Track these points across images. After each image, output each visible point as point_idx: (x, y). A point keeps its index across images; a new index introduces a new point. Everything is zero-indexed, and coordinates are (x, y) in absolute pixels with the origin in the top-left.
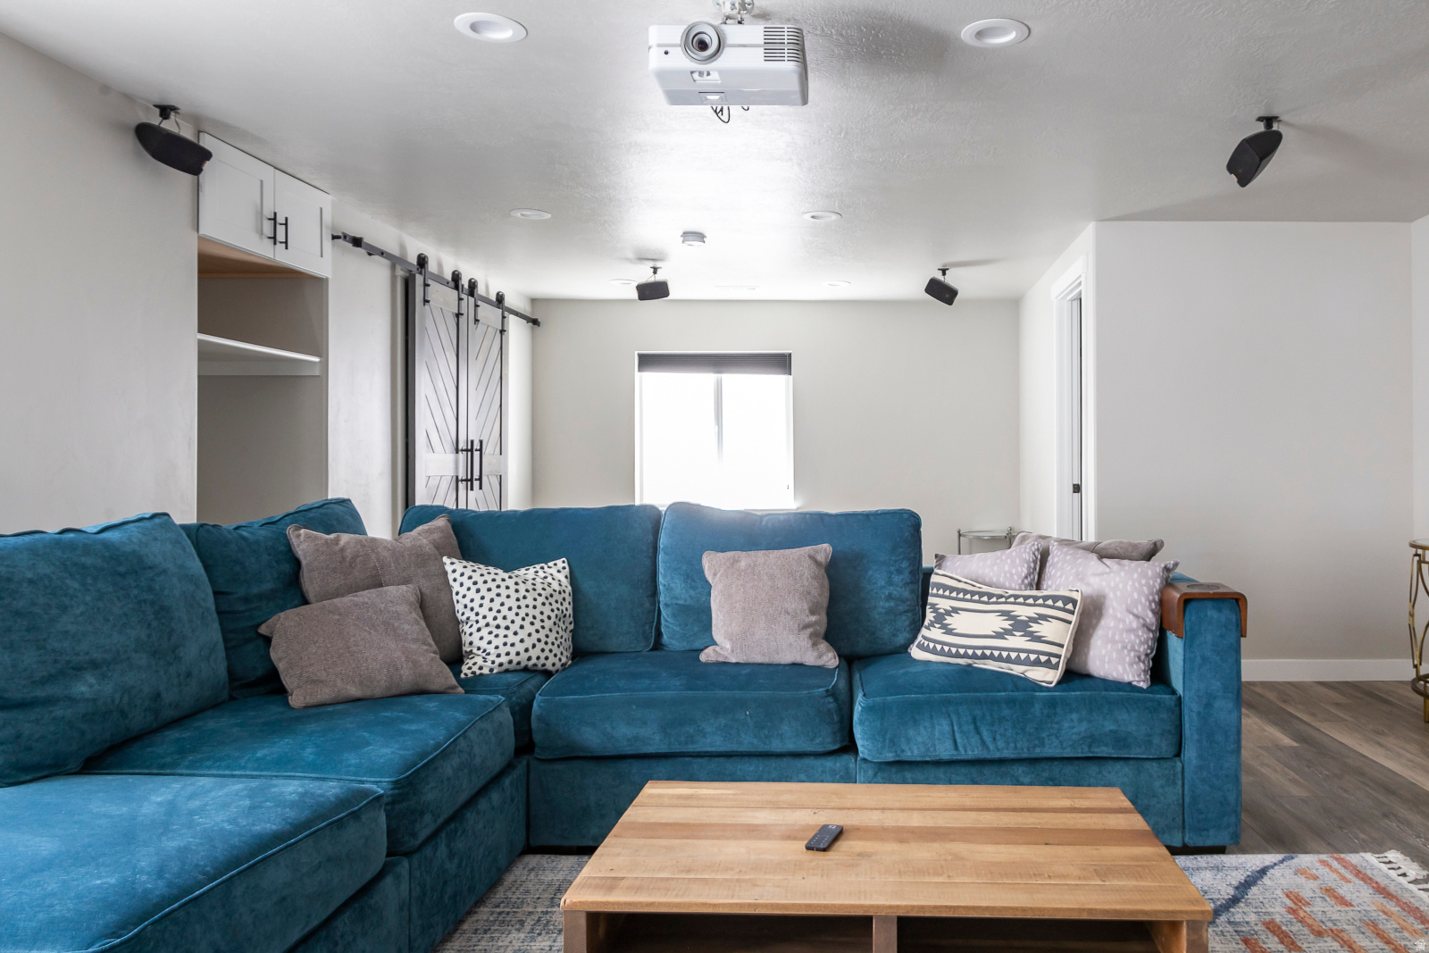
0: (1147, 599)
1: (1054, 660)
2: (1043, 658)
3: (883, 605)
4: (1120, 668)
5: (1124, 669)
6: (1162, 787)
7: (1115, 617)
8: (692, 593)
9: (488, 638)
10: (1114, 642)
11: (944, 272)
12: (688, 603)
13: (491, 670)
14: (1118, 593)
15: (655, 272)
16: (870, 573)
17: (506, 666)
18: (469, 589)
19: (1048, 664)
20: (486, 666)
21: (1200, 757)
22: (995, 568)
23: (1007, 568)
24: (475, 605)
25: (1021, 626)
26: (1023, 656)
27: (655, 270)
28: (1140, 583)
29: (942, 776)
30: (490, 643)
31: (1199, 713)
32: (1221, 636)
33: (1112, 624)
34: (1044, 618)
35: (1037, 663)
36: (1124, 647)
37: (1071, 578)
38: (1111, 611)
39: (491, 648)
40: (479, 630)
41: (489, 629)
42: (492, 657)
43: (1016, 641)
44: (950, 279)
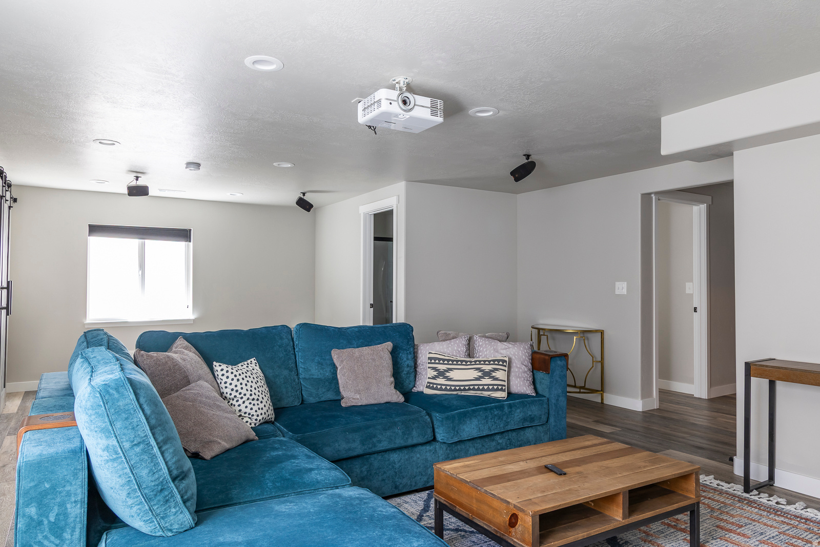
0: (528, 358)
1: (504, 388)
2: (500, 387)
3: (406, 369)
4: (525, 389)
5: (526, 388)
6: (543, 436)
7: (517, 367)
8: (321, 371)
9: (250, 406)
10: (520, 378)
11: (304, 194)
12: (319, 377)
13: (255, 424)
14: (516, 356)
15: (137, 180)
16: (401, 354)
17: (262, 421)
18: (233, 380)
19: (502, 390)
20: (253, 422)
21: (555, 421)
22: (450, 349)
23: (456, 348)
24: (239, 388)
25: (487, 374)
26: (491, 387)
27: (137, 178)
28: (524, 352)
29: (471, 445)
30: (251, 409)
31: (554, 404)
32: (562, 371)
33: (517, 370)
34: (497, 369)
35: (497, 390)
36: (524, 379)
37: (492, 351)
38: (514, 364)
39: (253, 412)
40: (244, 402)
41: (249, 401)
42: (255, 417)
43: (487, 381)
44: (308, 198)
